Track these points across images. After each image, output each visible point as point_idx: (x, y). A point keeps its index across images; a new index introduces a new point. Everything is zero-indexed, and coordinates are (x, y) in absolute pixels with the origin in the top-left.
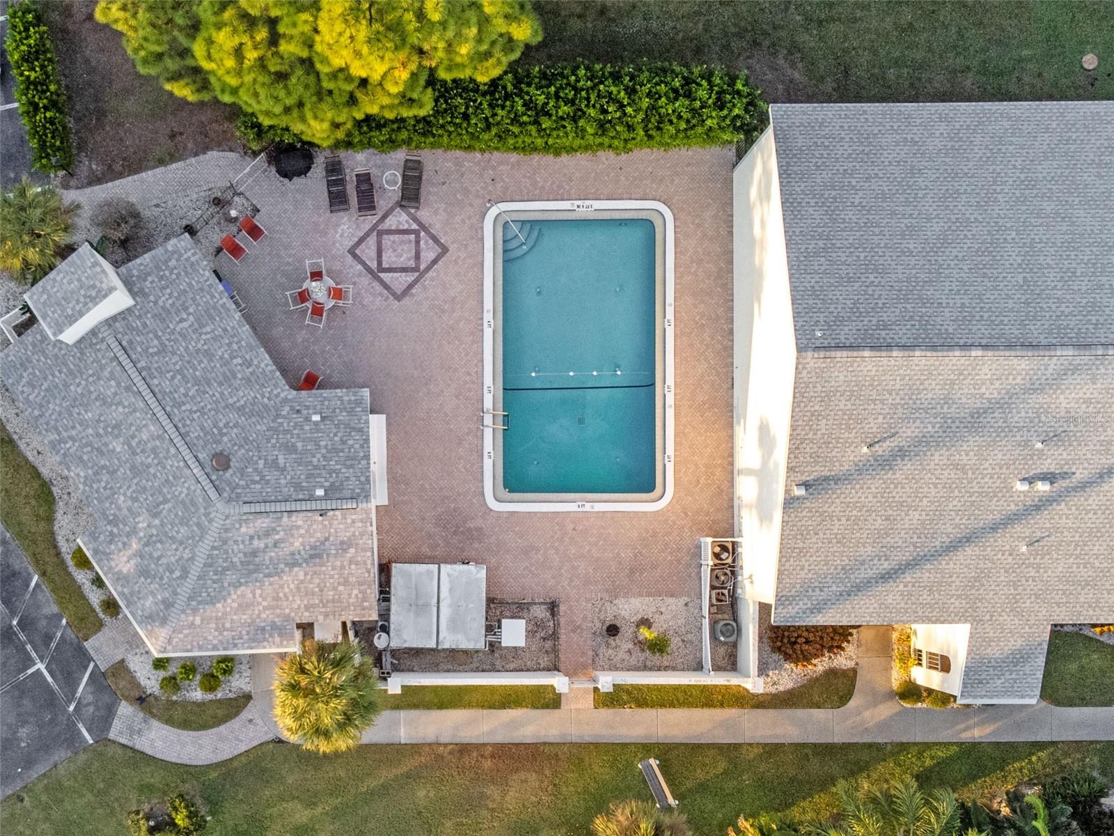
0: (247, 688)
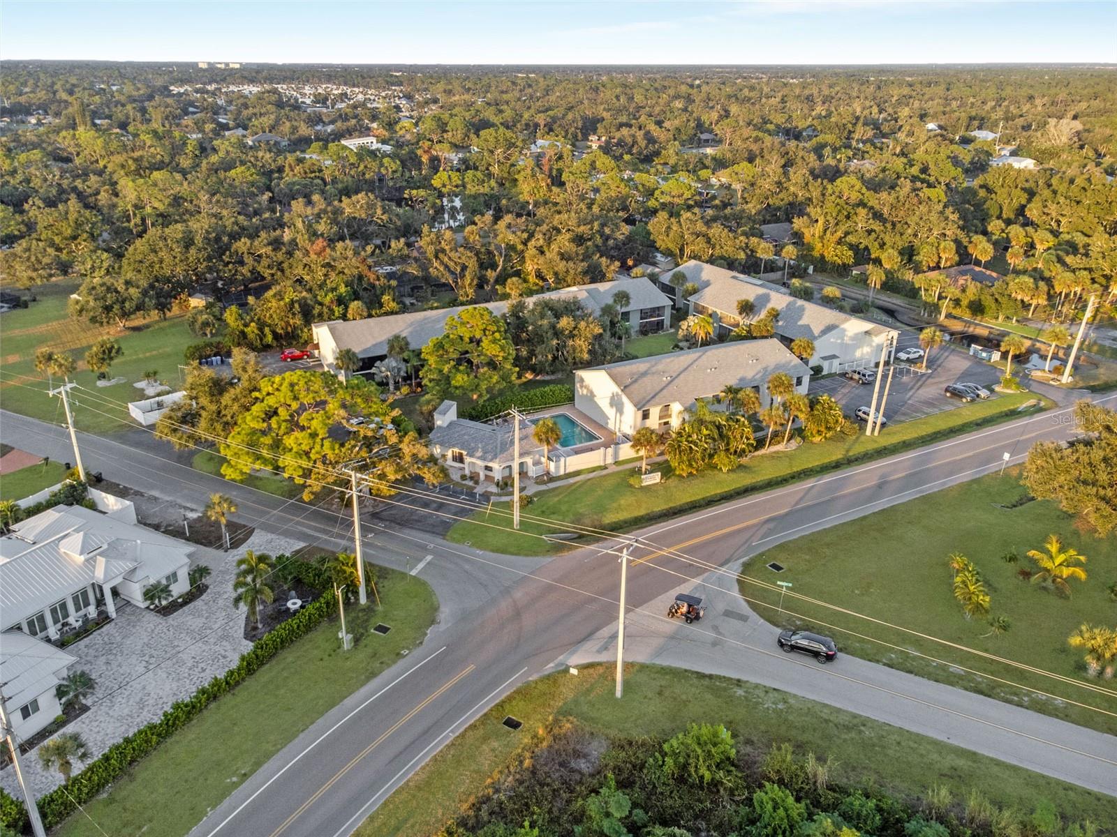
0: (524, 486)
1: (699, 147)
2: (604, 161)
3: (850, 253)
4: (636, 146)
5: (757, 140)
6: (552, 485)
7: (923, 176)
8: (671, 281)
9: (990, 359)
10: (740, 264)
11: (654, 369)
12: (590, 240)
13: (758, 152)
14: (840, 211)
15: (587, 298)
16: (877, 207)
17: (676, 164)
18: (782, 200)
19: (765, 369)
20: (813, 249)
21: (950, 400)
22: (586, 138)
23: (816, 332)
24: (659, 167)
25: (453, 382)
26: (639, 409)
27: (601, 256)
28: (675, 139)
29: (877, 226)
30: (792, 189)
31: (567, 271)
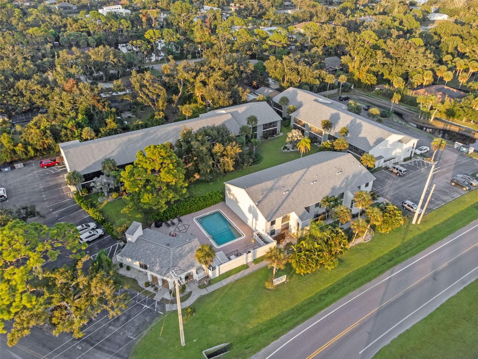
0: (190, 291)
1: (284, 9)
2: (238, 20)
3: (375, 78)
4: (254, 10)
5: (314, 6)
6: (211, 289)
7: (401, 27)
8: (280, 102)
9: (468, 152)
10: (316, 87)
11: (277, 185)
12: (232, 74)
13: (315, 13)
14: (367, 53)
15: (231, 119)
16: (387, 50)
17: (274, 20)
18: (333, 44)
19: (347, 178)
20: (354, 75)
21: (455, 188)
22: (228, 5)
23: (371, 143)
24: (266, 21)
25: (142, 200)
26: (268, 221)
27: (239, 87)
28: (272, 6)
29: (388, 61)
30: (338, 37)
31: (219, 98)
